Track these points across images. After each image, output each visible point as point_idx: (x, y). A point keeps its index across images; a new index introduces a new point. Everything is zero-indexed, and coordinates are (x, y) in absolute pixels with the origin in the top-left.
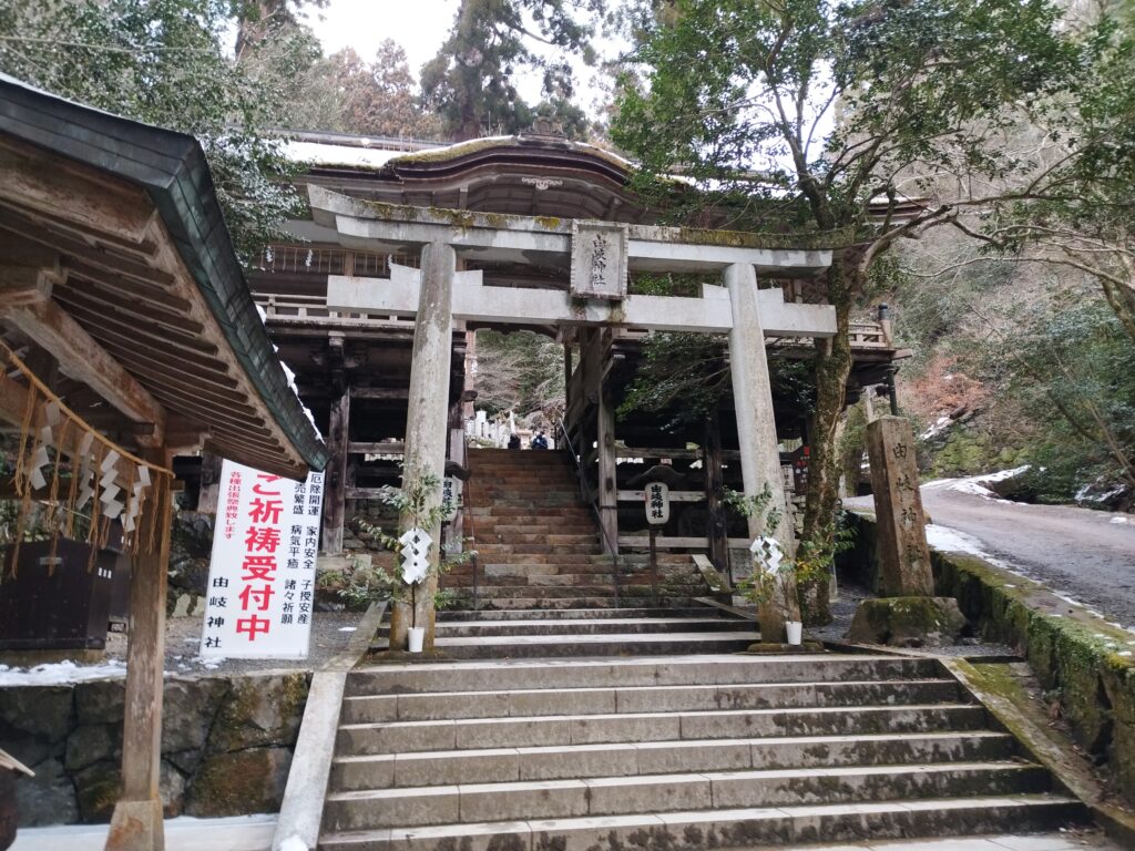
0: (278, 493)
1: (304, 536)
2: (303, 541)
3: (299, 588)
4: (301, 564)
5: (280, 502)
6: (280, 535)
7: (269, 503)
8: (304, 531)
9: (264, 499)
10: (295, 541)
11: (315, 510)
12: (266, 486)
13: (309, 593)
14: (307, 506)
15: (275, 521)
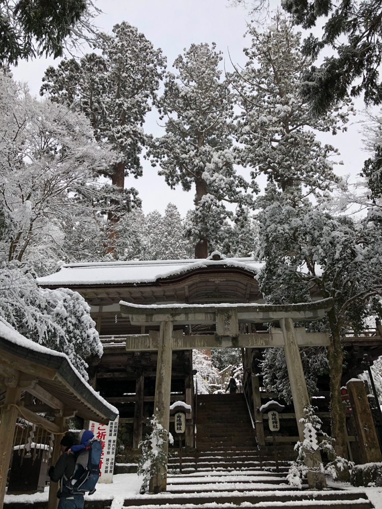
0: (105, 430)
1: (112, 443)
2: (111, 445)
3: (110, 461)
4: (111, 453)
5: (105, 432)
6: (105, 443)
7: (102, 433)
8: (112, 441)
9: (101, 432)
10: (109, 445)
11: (115, 434)
12: (102, 427)
13: (113, 463)
14: (113, 433)
15: (104, 439)
